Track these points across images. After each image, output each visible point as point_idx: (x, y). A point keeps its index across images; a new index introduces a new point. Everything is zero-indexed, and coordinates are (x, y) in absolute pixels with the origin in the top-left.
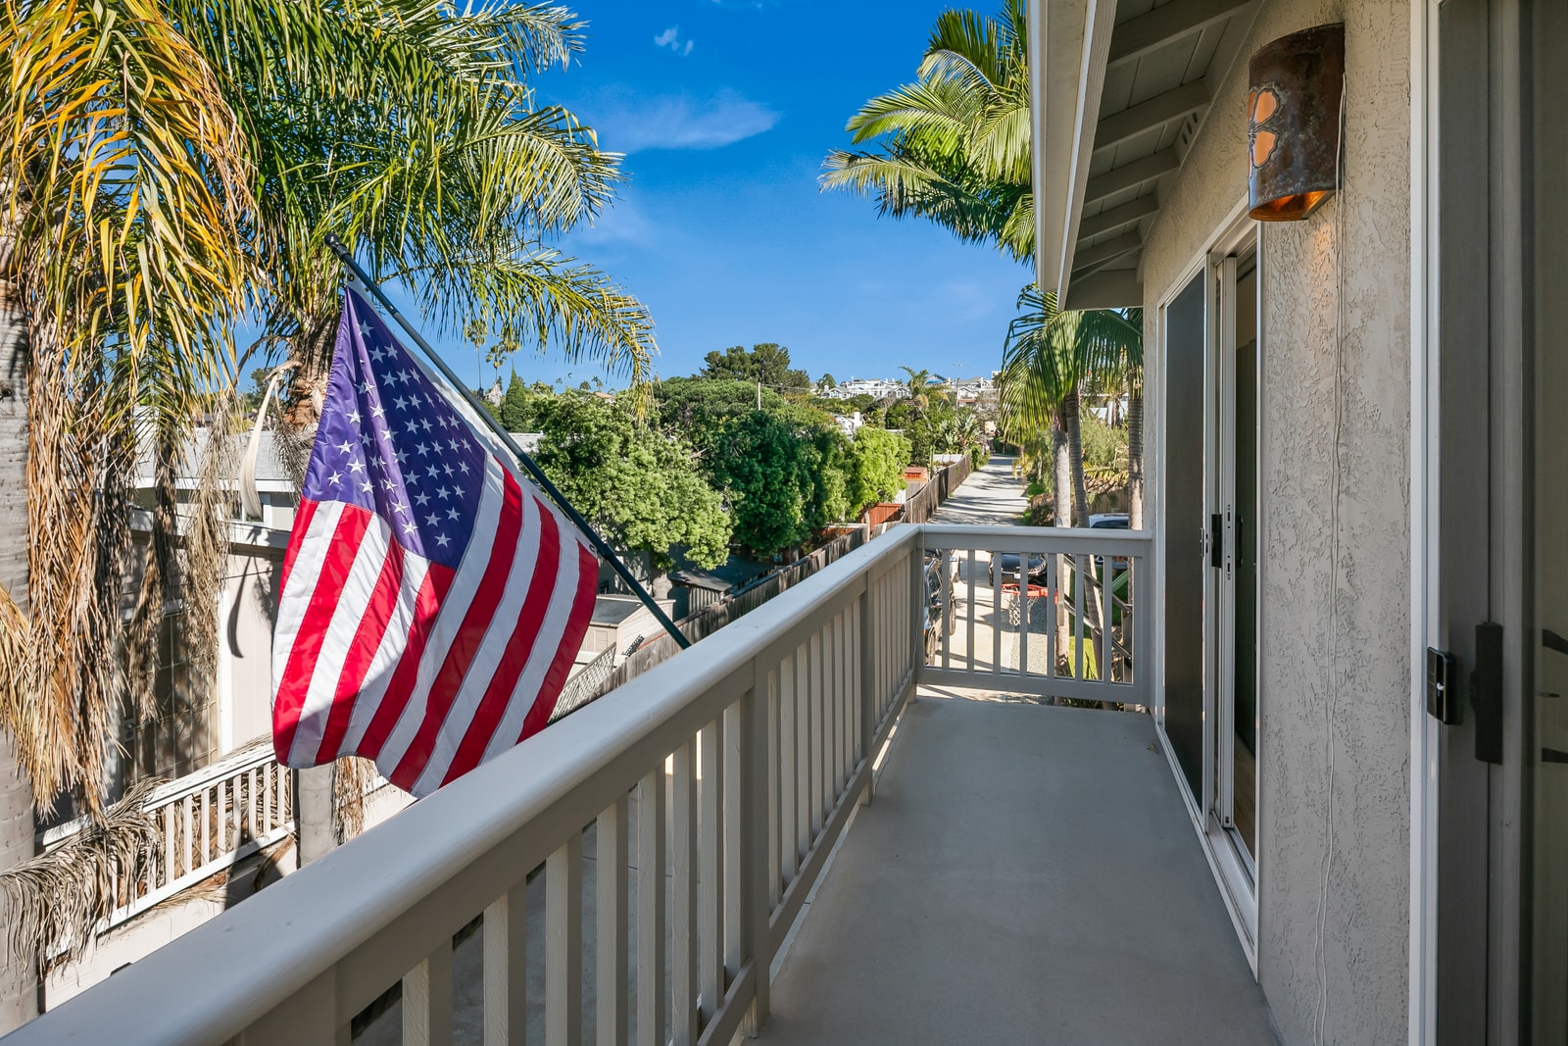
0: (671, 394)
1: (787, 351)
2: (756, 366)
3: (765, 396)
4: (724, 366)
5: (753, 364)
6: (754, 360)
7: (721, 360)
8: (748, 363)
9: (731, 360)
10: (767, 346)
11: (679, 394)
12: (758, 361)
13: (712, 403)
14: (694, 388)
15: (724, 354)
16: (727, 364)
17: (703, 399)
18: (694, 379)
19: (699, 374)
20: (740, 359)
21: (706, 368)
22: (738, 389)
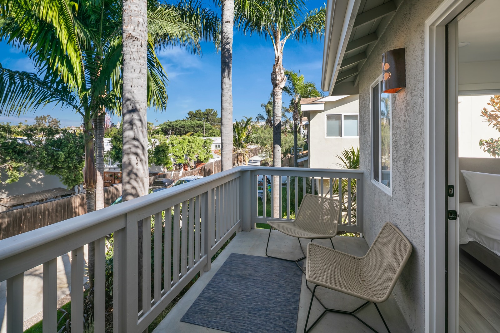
0: (174, 125)
1: (216, 111)
2: (206, 116)
3: (206, 126)
4: (194, 116)
5: (204, 115)
6: (204, 114)
7: (193, 114)
8: (202, 115)
9: (196, 114)
10: (209, 110)
11: (177, 125)
12: (206, 115)
13: (188, 128)
14: (182, 123)
15: (195, 112)
16: (195, 115)
17: (185, 127)
18: (184, 120)
19: (185, 118)
20: (200, 114)
21: (188, 117)
22: (197, 124)
